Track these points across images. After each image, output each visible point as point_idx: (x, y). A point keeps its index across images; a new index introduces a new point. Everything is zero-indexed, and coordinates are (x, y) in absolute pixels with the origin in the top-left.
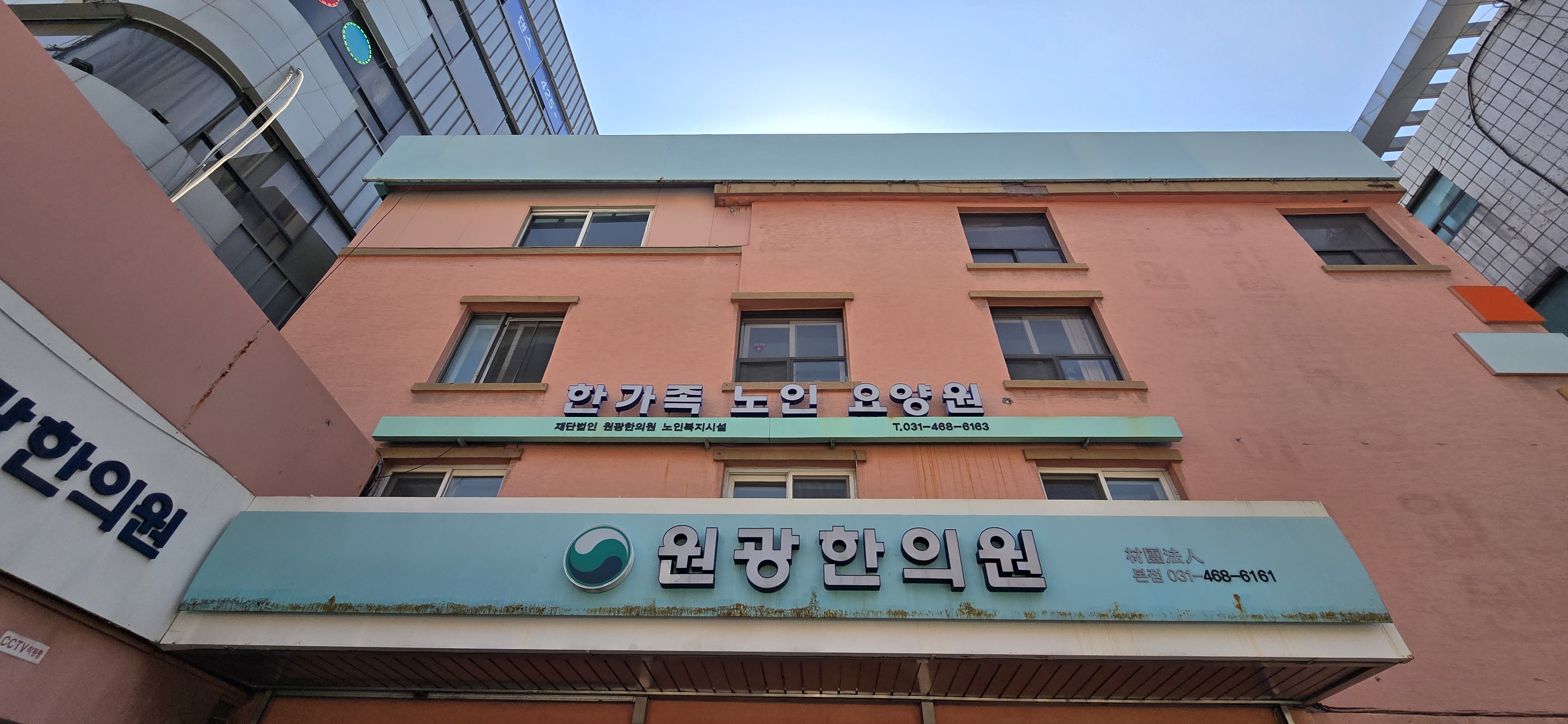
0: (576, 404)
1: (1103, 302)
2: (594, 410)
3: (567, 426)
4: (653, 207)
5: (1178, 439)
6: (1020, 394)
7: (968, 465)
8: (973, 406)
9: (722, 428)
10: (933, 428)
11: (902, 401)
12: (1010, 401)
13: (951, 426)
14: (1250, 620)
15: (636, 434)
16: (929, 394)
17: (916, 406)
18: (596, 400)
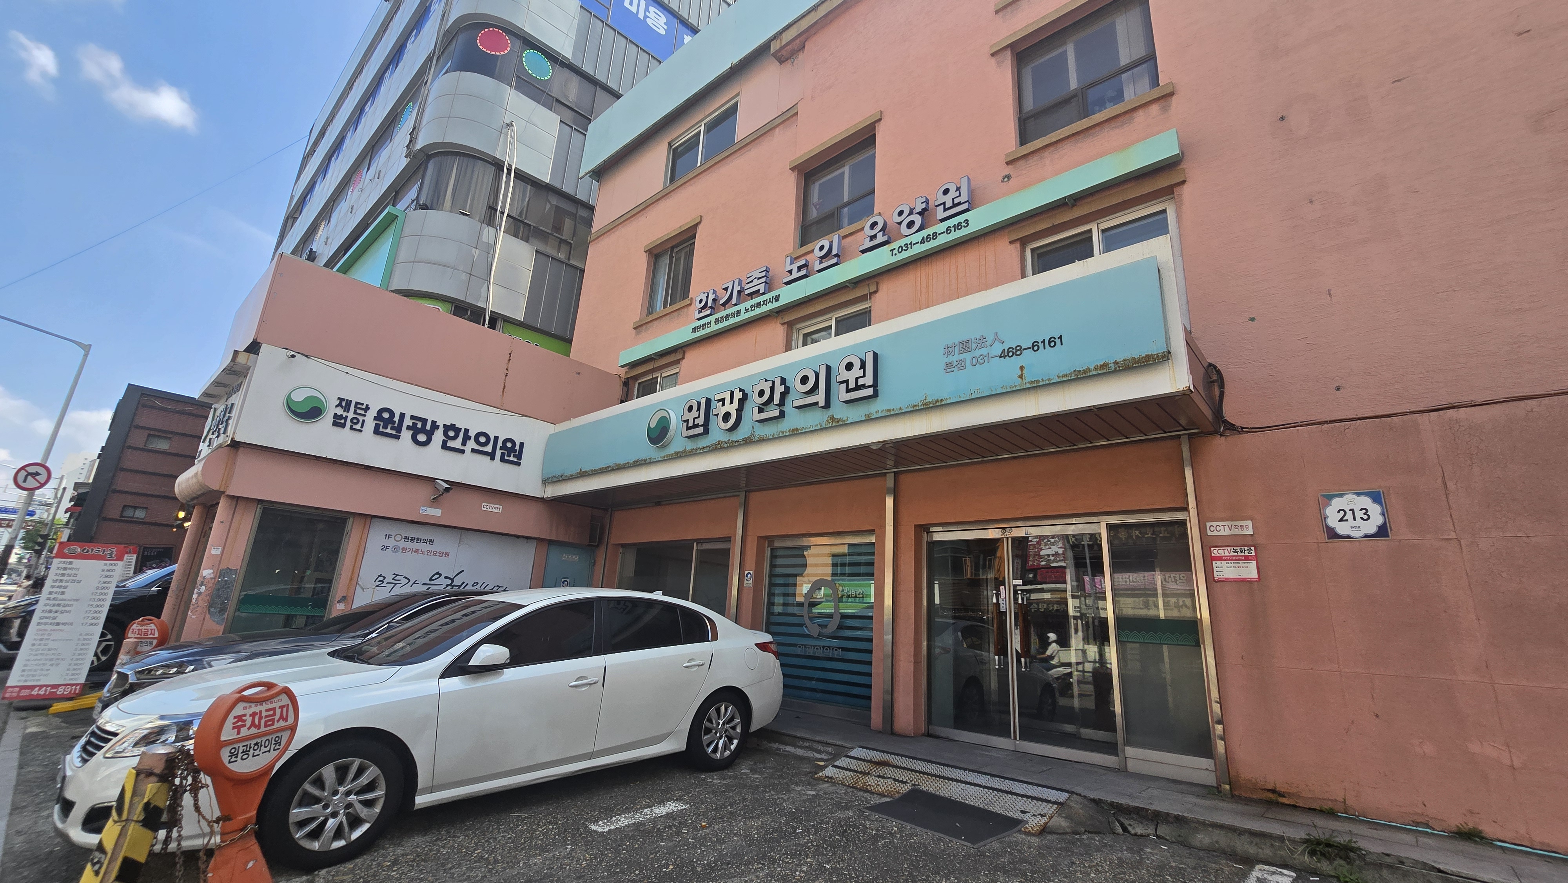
0: (702, 309)
2: (710, 311)
3: (700, 328)
4: (738, 95)
6: (1019, 162)
8: (959, 204)
9: (777, 299)
12: (1009, 177)
14: (1028, 386)
15: (732, 321)
18: (710, 301)
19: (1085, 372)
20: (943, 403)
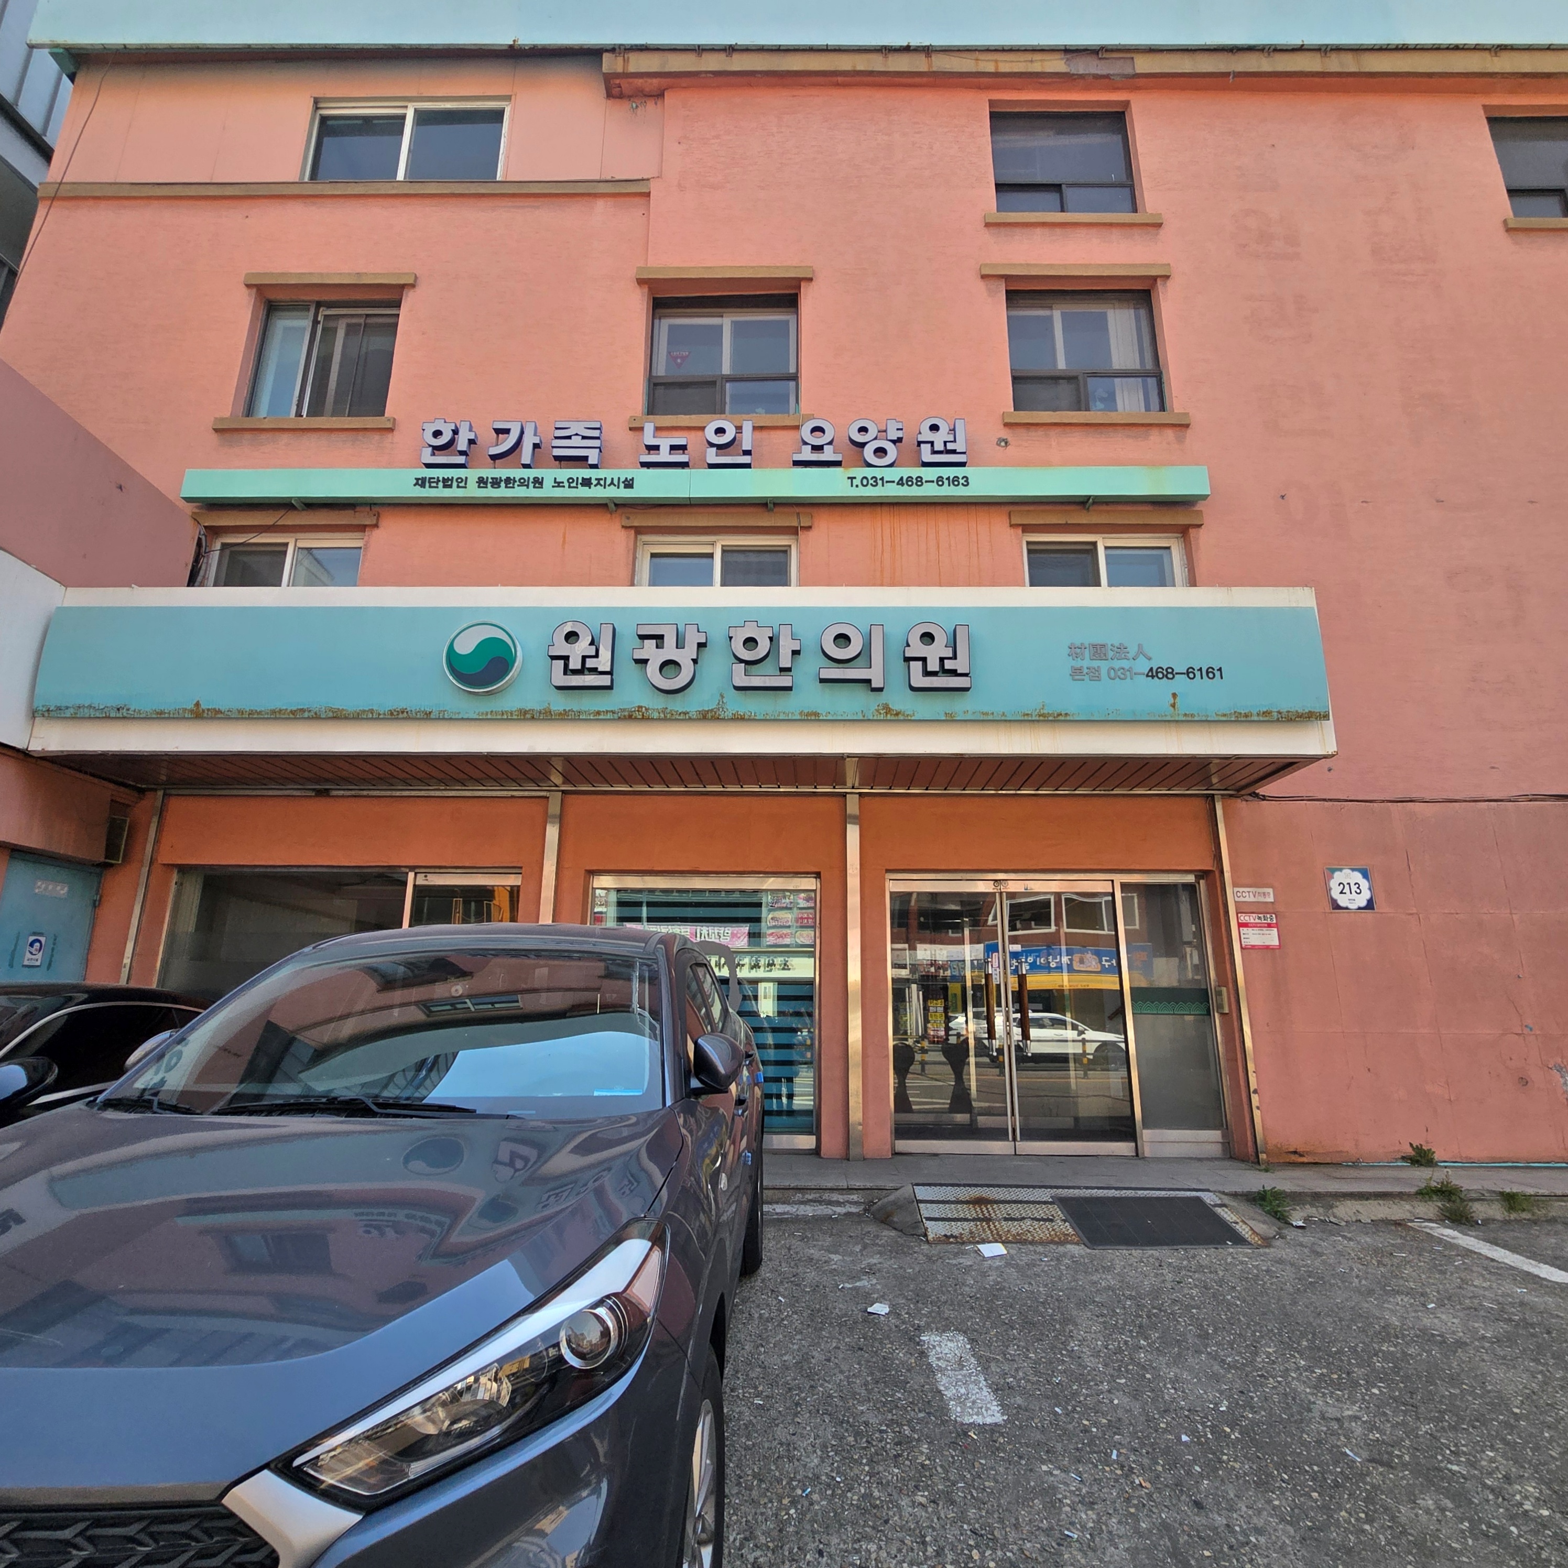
0: (436, 449)
1: (1169, 283)
2: (461, 460)
3: (430, 482)
5: (1204, 497)
6: (1021, 431)
7: (937, 533)
8: (954, 452)
9: (629, 484)
10: (898, 484)
11: (862, 445)
12: (1006, 443)
13: (921, 481)
15: (520, 491)
16: (900, 434)
17: (880, 452)
18: (462, 445)
19: (1246, 716)
20: (1068, 718)
